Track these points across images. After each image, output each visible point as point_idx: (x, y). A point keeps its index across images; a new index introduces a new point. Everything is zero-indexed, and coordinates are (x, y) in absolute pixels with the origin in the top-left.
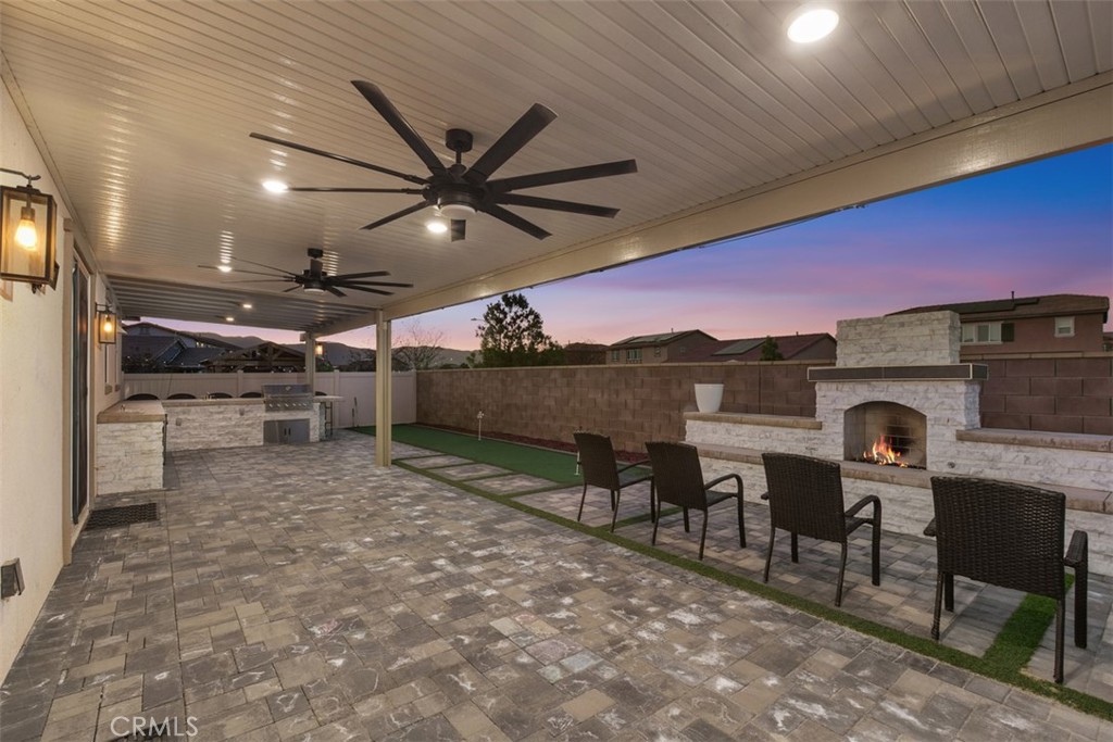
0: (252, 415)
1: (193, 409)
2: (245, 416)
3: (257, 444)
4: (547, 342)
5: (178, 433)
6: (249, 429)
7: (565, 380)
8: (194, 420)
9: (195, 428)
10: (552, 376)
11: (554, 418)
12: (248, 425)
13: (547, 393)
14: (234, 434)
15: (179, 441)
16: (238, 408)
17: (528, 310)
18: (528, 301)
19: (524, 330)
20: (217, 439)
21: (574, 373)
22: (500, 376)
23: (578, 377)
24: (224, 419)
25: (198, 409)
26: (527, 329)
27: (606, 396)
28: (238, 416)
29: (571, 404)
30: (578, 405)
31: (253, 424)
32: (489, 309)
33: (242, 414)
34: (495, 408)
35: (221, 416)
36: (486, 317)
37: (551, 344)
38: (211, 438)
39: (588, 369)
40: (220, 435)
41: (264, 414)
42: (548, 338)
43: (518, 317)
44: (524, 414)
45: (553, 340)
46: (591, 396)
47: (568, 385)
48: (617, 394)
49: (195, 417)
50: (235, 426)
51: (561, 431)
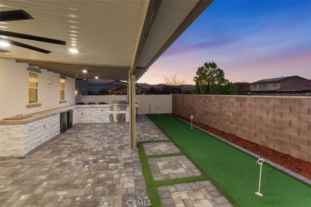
0: (105, 111)
1: (86, 109)
2: (103, 112)
3: (107, 122)
4: (227, 82)
5: (82, 117)
6: (105, 117)
7: (239, 103)
8: (87, 113)
9: (87, 116)
10: (230, 100)
11: (232, 122)
12: (104, 115)
13: (227, 109)
14: (100, 118)
15: (82, 120)
16: (101, 109)
17: (217, 69)
18: (217, 65)
19: (215, 78)
20: (94, 120)
21: (245, 100)
22: (202, 98)
23: (248, 102)
24: (96, 113)
25: (88, 109)
26: (217, 77)
27: (271, 116)
28: (101, 112)
29: (243, 117)
30: (248, 118)
31: (106, 115)
32: (199, 70)
33: (102, 111)
34: (201, 113)
35: (95, 112)
36: (197, 73)
37: (228, 83)
38: (92, 119)
39: (256, 98)
40: (95, 118)
41: (110, 111)
42: (227, 80)
43: (212, 72)
44: (214, 117)
45: (230, 81)
46: (258, 114)
47: (241, 105)
48: (281, 115)
49: (87, 112)
50: (100, 115)
51: (236, 130)
